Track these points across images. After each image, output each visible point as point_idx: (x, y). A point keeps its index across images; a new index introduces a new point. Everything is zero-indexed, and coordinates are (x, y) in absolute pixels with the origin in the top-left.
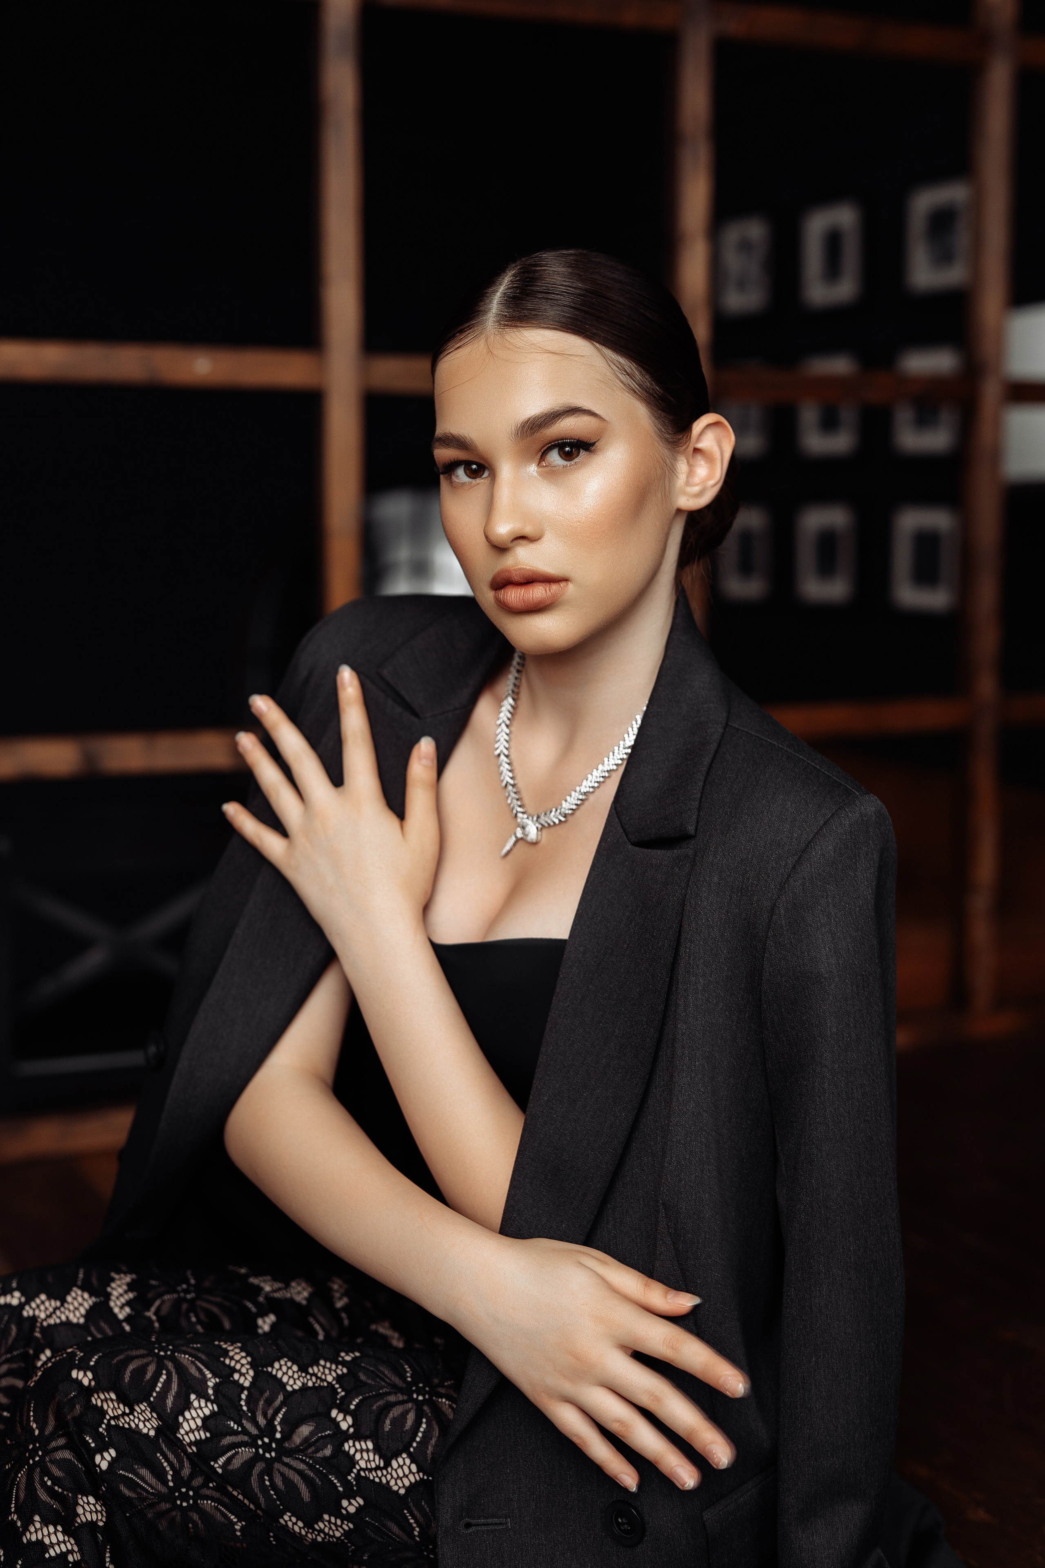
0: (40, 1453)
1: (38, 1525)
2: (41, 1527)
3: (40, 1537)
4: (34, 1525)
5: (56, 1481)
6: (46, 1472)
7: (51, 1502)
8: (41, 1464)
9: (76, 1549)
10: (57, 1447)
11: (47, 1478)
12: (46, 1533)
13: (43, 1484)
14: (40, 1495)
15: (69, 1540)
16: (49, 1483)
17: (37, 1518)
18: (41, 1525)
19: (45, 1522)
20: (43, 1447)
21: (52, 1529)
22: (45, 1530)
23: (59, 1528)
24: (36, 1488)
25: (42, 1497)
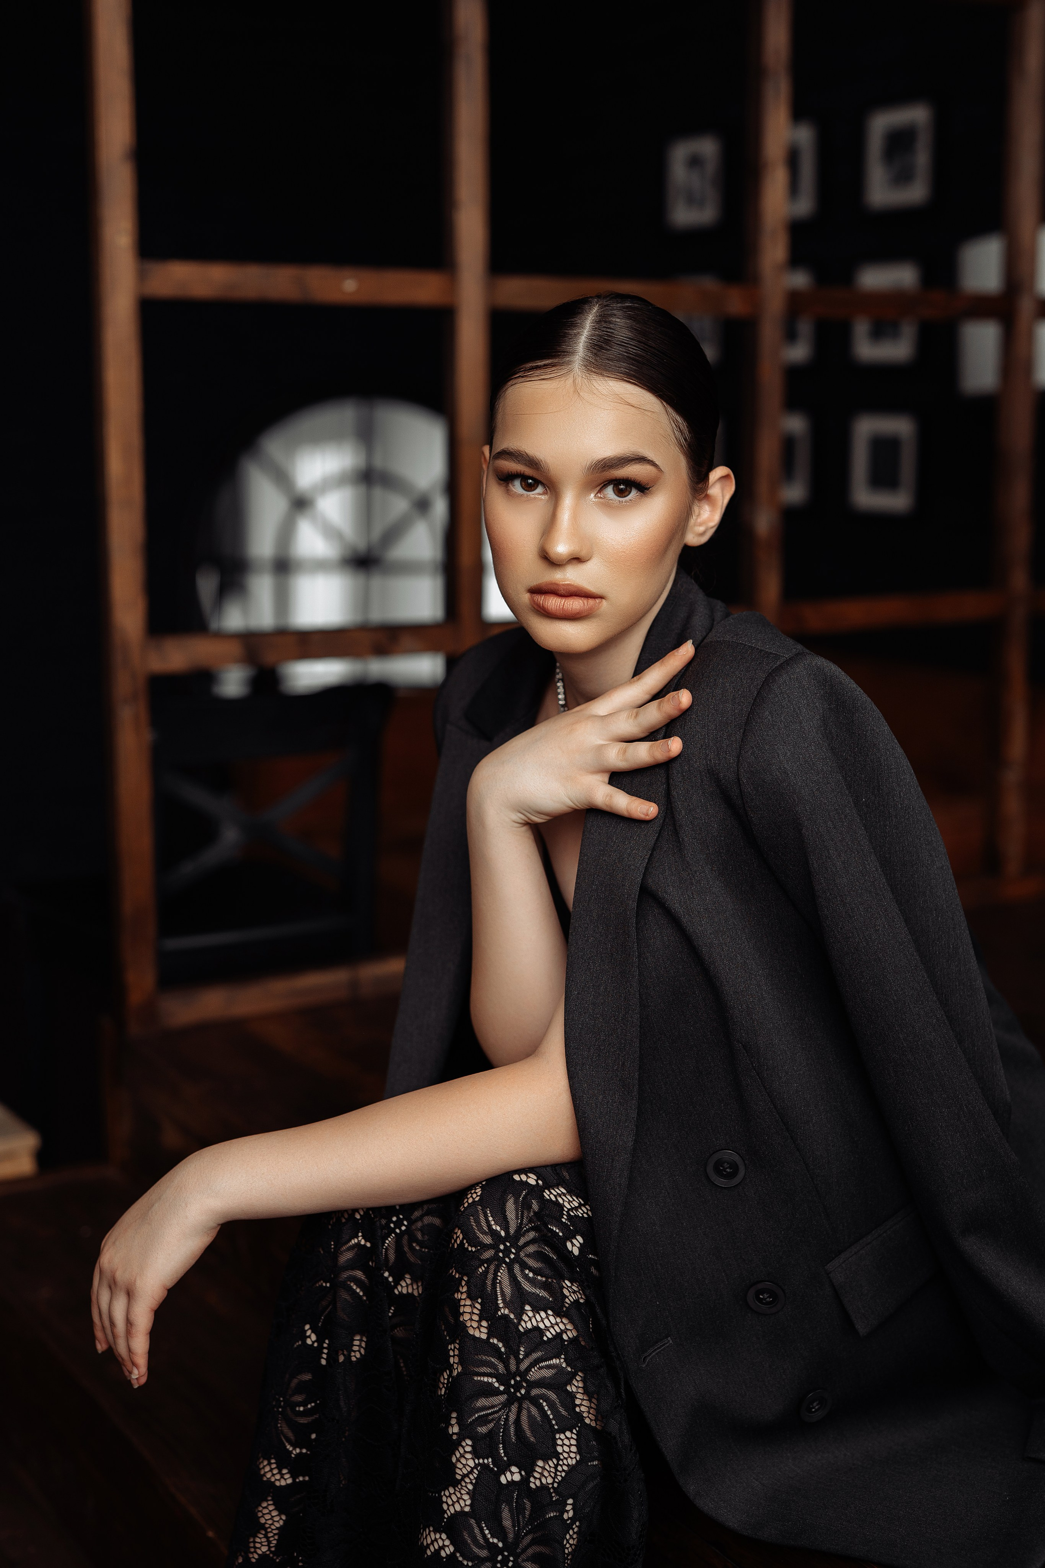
0: (513, 1251)
1: (530, 1314)
2: (534, 1314)
3: (535, 1324)
4: (527, 1315)
5: (536, 1272)
6: (524, 1266)
7: (537, 1291)
8: (518, 1260)
9: (569, 1327)
10: (527, 1242)
11: (527, 1270)
12: (539, 1319)
13: (526, 1277)
14: (525, 1287)
15: (562, 1321)
16: (531, 1275)
17: (527, 1307)
18: (533, 1313)
19: (536, 1310)
20: (514, 1244)
21: (543, 1314)
22: (537, 1316)
23: (550, 1312)
24: (520, 1282)
25: (527, 1289)
